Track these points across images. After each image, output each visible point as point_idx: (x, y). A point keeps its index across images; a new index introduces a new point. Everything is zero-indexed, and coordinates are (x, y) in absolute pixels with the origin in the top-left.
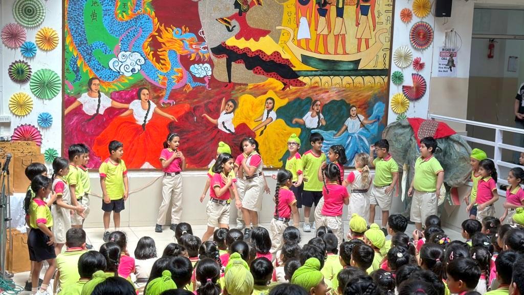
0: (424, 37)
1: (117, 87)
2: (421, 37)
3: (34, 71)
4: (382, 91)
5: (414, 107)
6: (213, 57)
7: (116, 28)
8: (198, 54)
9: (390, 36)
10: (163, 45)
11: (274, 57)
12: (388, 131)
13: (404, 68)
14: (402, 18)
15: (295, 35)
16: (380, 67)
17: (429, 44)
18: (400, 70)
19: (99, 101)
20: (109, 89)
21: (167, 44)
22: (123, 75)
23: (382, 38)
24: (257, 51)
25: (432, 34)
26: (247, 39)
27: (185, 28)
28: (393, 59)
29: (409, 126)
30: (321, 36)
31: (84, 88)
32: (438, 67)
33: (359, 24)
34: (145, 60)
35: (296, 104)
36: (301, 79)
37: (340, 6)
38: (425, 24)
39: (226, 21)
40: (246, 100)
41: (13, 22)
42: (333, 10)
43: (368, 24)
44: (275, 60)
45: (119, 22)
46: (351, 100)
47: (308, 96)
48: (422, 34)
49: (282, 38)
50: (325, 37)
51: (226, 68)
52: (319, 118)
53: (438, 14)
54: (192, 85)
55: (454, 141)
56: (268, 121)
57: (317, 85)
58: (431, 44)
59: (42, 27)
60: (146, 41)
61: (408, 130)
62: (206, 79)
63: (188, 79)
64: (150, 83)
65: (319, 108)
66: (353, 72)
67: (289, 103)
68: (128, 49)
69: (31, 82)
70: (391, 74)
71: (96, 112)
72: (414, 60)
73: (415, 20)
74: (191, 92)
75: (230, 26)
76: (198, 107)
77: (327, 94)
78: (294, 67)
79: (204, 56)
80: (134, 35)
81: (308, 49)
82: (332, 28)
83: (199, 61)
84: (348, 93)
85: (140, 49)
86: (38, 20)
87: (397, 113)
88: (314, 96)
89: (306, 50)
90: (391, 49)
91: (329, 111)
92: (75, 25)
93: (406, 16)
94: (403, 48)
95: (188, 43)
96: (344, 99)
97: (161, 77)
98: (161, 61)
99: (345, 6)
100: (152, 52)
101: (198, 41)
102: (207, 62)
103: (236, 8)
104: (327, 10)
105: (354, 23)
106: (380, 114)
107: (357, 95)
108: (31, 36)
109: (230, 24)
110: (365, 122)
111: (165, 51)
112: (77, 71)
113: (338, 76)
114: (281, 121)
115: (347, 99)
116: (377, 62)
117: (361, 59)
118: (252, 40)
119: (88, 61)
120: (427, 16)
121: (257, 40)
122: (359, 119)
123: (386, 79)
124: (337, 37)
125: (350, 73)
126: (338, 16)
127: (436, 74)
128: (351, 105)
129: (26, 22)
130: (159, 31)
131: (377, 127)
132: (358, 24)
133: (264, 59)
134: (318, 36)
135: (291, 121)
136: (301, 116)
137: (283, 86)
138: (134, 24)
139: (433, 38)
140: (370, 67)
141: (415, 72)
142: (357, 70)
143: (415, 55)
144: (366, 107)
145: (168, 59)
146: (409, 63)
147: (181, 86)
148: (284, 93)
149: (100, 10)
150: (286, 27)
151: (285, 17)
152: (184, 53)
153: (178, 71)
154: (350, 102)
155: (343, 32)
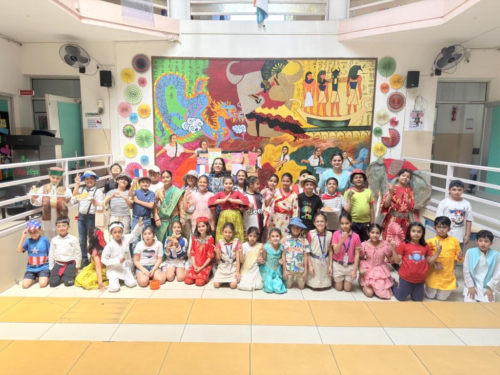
0: (399, 102)
1: (187, 140)
2: (396, 103)
3: (137, 130)
4: (367, 140)
5: (390, 151)
6: (247, 121)
7: (185, 103)
8: (237, 118)
9: (372, 103)
10: (215, 113)
11: (288, 119)
12: (369, 168)
13: (383, 125)
14: (381, 90)
15: (303, 104)
16: (365, 124)
18: (380, 126)
19: (177, 149)
20: (182, 141)
21: (217, 112)
22: (190, 133)
23: (366, 104)
24: (276, 116)
25: (404, 100)
26: (270, 108)
27: (229, 102)
28: (374, 119)
29: (384, 164)
30: (321, 105)
31: (167, 141)
32: (409, 124)
33: (349, 95)
34: (204, 123)
35: (304, 150)
36: (307, 133)
37: (335, 83)
38: (399, 93)
39: (255, 97)
40: (269, 148)
41: (124, 101)
43: (356, 95)
44: (289, 122)
45: (187, 99)
46: (342, 147)
47: (312, 145)
48: (396, 101)
49: (293, 106)
50: (324, 105)
51: (255, 127)
52: (320, 159)
53: (409, 86)
54: (234, 138)
55: (416, 175)
56: (284, 161)
57: (318, 137)
58: (403, 107)
59: (141, 103)
60: (204, 111)
61: (383, 167)
62: (243, 135)
63: (231, 134)
64: (208, 138)
65: (320, 153)
66: (344, 129)
67: (298, 150)
68: (193, 116)
69: (136, 137)
70: (373, 129)
71: (174, 156)
72: (390, 119)
73: (392, 91)
74: (233, 143)
75: (258, 100)
77: (325, 144)
78: (302, 126)
79: (241, 120)
80: (196, 107)
81: (312, 113)
82: (330, 98)
83: (238, 123)
84: (340, 143)
85: (201, 116)
86: (138, 99)
87: (377, 156)
88: (316, 145)
90: (373, 112)
91: (326, 155)
92: (160, 102)
93: (385, 88)
94: (382, 111)
95: (231, 112)
96: (337, 146)
97: (214, 134)
99: (339, 83)
100: (208, 118)
101: (237, 110)
102: (243, 124)
103: (261, 88)
104: (325, 86)
105: (346, 94)
106: (364, 157)
107: (348, 144)
108: (135, 110)
110: (353, 162)
111: (215, 117)
112: (163, 130)
113: (334, 131)
114: (293, 162)
115: (339, 147)
116: (362, 121)
117: (350, 120)
118: (273, 108)
119: (169, 124)
120: (401, 88)
121: (276, 108)
122: (349, 160)
123: (369, 133)
124: (333, 104)
125: (342, 129)
126: (333, 90)
127: (407, 128)
128: (343, 151)
129: (131, 101)
130: (212, 104)
131: (362, 166)
132: (348, 95)
133: (281, 121)
134: (319, 104)
135: (300, 162)
136: (307, 158)
137: (294, 139)
138: (196, 100)
139: (405, 104)
140: (357, 124)
141: (391, 127)
142: (347, 127)
143: (392, 115)
144: (354, 152)
145: (218, 122)
146: (387, 121)
147: (226, 139)
148: (295, 143)
149: (175, 92)
150: (296, 99)
151: (296, 92)
152: (228, 118)
153: (225, 130)
154: (342, 149)
155: (337, 101)
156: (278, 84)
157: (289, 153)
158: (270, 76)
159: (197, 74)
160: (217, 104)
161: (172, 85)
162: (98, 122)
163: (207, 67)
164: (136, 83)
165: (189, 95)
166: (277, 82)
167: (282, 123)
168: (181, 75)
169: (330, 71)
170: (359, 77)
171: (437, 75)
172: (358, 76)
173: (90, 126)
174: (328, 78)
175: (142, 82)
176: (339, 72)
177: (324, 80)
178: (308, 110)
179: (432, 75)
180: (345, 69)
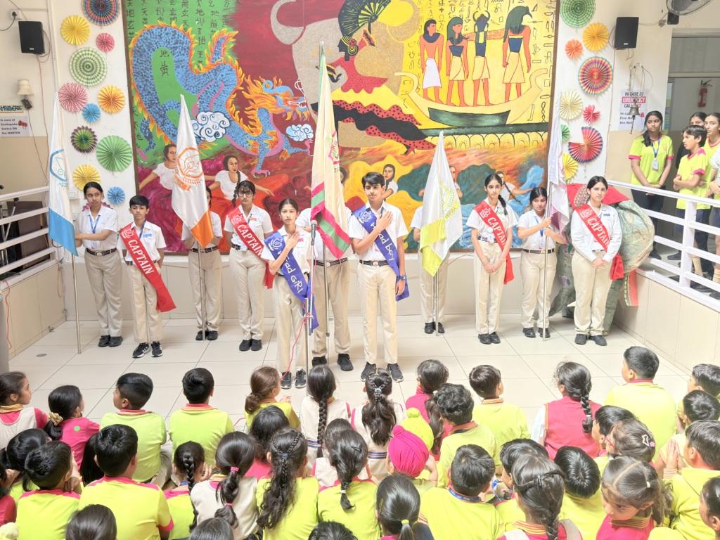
0: (600, 77)
2: (595, 77)
3: (99, 138)
4: (540, 151)
5: (585, 171)
6: (315, 115)
7: (192, 82)
8: (295, 112)
9: (551, 78)
10: (251, 103)
11: (393, 113)
13: (571, 120)
14: (568, 53)
15: (421, 83)
16: (537, 119)
17: (607, 87)
18: (565, 123)
21: (256, 101)
22: (205, 141)
23: (540, 81)
24: (371, 106)
25: (611, 73)
26: (357, 91)
27: (278, 81)
28: (555, 109)
30: (456, 83)
32: (619, 118)
33: (508, 64)
34: (230, 121)
35: (424, 171)
36: (429, 139)
37: (481, 41)
38: (601, 59)
39: (329, 69)
40: (358, 168)
41: (72, 81)
42: (471, 47)
43: (520, 64)
44: (394, 117)
45: (195, 76)
46: (496, 165)
48: (596, 74)
49: (403, 87)
50: (461, 84)
53: (618, 45)
54: (290, 151)
56: (388, 193)
57: (450, 146)
58: (609, 87)
59: (104, 85)
60: (229, 98)
62: (307, 143)
63: (284, 144)
64: (238, 149)
65: (454, 175)
66: (500, 129)
67: (413, 171)
68: (208, 109)
69: (98, 152)
70: (553, 129)
72: (584, 109)
73: (587, 55)
74: (289, 159)
75: (334, 75)
76: (299, 177)
77: (464, 158)
78: (420, 125)
79: (302, 115)
80: (214, 91)
81: (438, 101)
82: (470, 71)
83: (297, 121)
84: (492, 156)
85: (224, 109)
86: (98, 77)
89: (436, 102)
90: (552, 96)
91: (467, 180)
92: (143, 82)
93: (574, 49)
94: (569, 93)
95: (281, 98)
96: (486, 163)
97: (251, 142)
98: (251, 123)
99: (487, 41)
100: (239, 112)
101: (295, 96)
102: (306, 122)
103: (340, 51)
104: (463, 47)
105: (501, 63)
106: (536, 182)
107: (505, 158)
108: (93, 96)
109: (334, 73)
110: (516, 192)
111: (253, 109)
112: (150, 137)
113: (479, 133)
114: (405, 194)
115: (491, 163)
116: (532, 114)
117: (510, 111)
118: (363, 92)
119: (162, 125)
120: (604, 49)
121: (369, 91)
122: (507, 188)
123: (545, 135)
124: (476, 83)
125: (495, 129)
126: (478, 54)
127: (616, 126)
128: (497, 171)
129: (85, 80)
130: (244, 84)
132: (505, 64)
133: (380, 116)
134: (451, 83)
135: (417, 194)
137: (406, 150)
138: (213, 77)
139: (612, 79)
140: (523, 120)
141: (586, 125)
142: (505, 125)
143: (587, 101)
144: (518, 173)
145: (258, 120)
146: (578, 114)
147: (276, 152)
148: (407, 158)
149: (170, 61)
150: (408, 72)
151: (407, 60)
152: (278, 111)
153: (272, 134)
154: (496, 167)
155: (485, 76)
156: (372, 44)
157: (397, 176)
158: (356, 28)
159: (214, 25)
160: (255, 83)
161: (164, 48)
162: (21, 123)
163: (232, 11)
164: (91, 44)
165: (199, 67)
166: (369, 39)
167: (381, 119)
168: (181, 27)
169: (471, 18)
170: (525, 30)
171: (672, 24)
172: (524, 26)
173: (6, 131)
174: (468, 32)
175: (105, 43)
176: (488, 19)
177: (460, 34)
178: (431, 94)
179: (661, 24)
180: (499, 14)
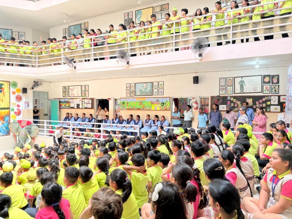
0: (20, 98)
4: (8, 114)
5: (18, 117)
9: (9, 98)
12: (10, 125)
14: (13, 94)
18: (13, 108)
28: (11, 105)
29: (18, 122)
43: (2, 95)
53: (23, 93)
55: (32, 125)
58: (22, 100)
70: (11, 109)
72: (17, 105)
73: (17, 94)
87: (13, 119)
90: (10, 102)
94: (14, 102)
106: (8, 120)
116: (5, 106)
120: (20, 93)
122: (1, 122)
123: (9, 110)
127: (24, 108)
131: (7, 124)
141: (18, 108)
144: (3, 118)
171: (32, 89)
172: (2, 88)
